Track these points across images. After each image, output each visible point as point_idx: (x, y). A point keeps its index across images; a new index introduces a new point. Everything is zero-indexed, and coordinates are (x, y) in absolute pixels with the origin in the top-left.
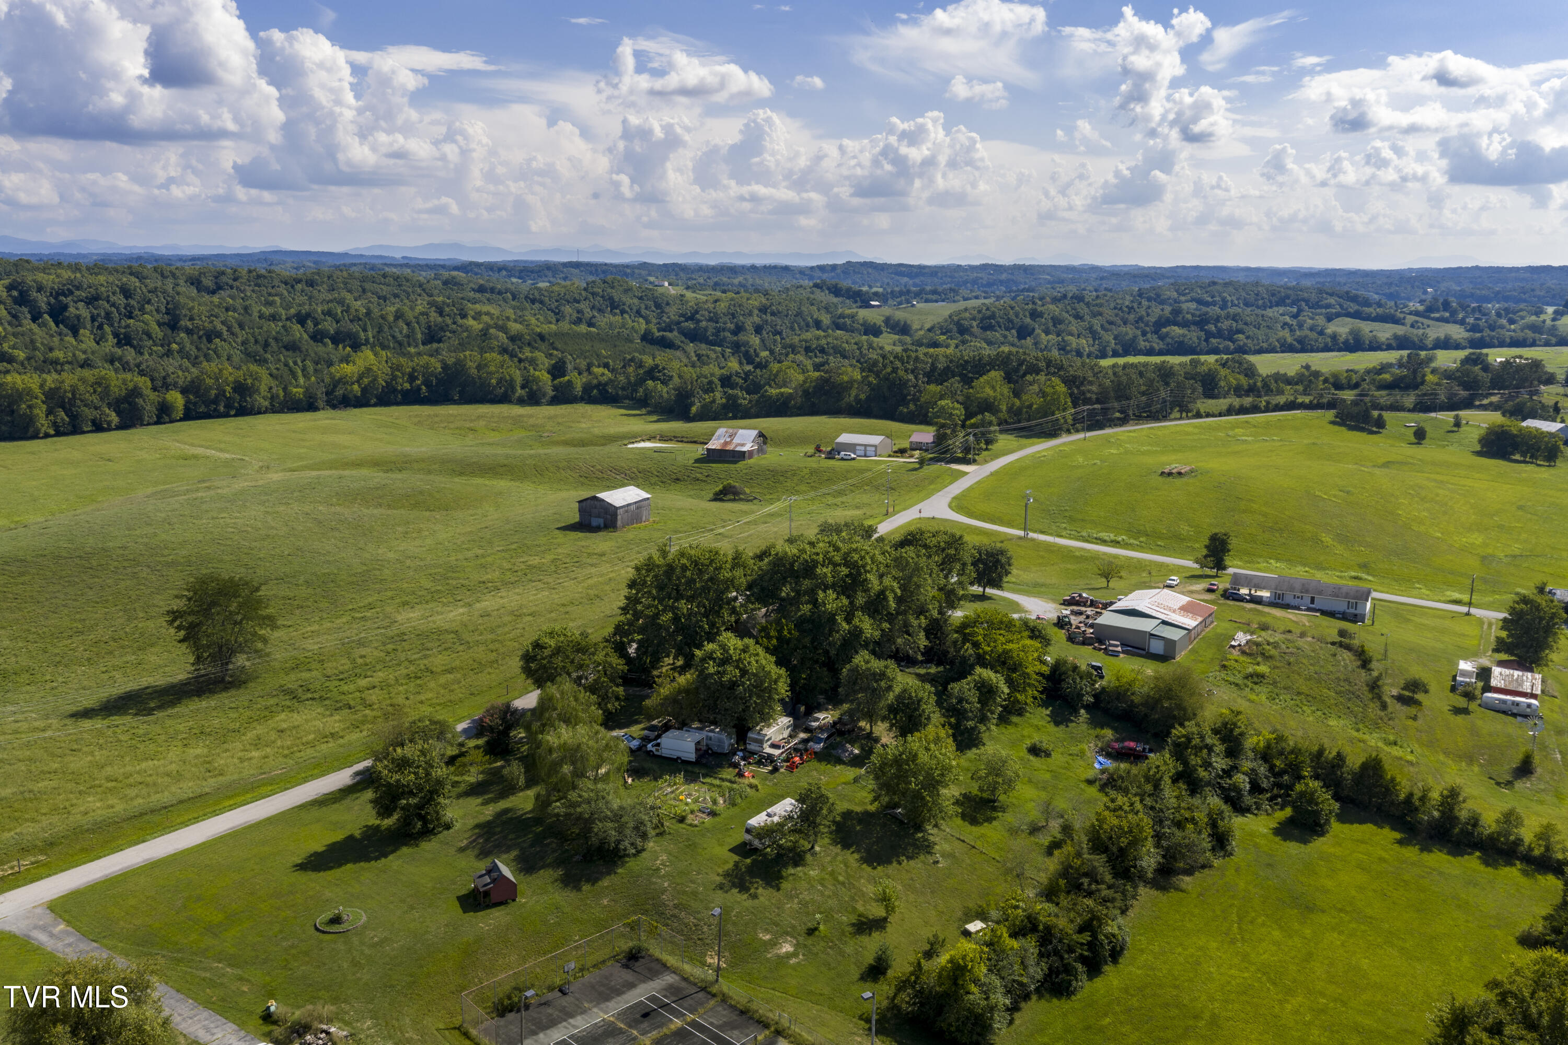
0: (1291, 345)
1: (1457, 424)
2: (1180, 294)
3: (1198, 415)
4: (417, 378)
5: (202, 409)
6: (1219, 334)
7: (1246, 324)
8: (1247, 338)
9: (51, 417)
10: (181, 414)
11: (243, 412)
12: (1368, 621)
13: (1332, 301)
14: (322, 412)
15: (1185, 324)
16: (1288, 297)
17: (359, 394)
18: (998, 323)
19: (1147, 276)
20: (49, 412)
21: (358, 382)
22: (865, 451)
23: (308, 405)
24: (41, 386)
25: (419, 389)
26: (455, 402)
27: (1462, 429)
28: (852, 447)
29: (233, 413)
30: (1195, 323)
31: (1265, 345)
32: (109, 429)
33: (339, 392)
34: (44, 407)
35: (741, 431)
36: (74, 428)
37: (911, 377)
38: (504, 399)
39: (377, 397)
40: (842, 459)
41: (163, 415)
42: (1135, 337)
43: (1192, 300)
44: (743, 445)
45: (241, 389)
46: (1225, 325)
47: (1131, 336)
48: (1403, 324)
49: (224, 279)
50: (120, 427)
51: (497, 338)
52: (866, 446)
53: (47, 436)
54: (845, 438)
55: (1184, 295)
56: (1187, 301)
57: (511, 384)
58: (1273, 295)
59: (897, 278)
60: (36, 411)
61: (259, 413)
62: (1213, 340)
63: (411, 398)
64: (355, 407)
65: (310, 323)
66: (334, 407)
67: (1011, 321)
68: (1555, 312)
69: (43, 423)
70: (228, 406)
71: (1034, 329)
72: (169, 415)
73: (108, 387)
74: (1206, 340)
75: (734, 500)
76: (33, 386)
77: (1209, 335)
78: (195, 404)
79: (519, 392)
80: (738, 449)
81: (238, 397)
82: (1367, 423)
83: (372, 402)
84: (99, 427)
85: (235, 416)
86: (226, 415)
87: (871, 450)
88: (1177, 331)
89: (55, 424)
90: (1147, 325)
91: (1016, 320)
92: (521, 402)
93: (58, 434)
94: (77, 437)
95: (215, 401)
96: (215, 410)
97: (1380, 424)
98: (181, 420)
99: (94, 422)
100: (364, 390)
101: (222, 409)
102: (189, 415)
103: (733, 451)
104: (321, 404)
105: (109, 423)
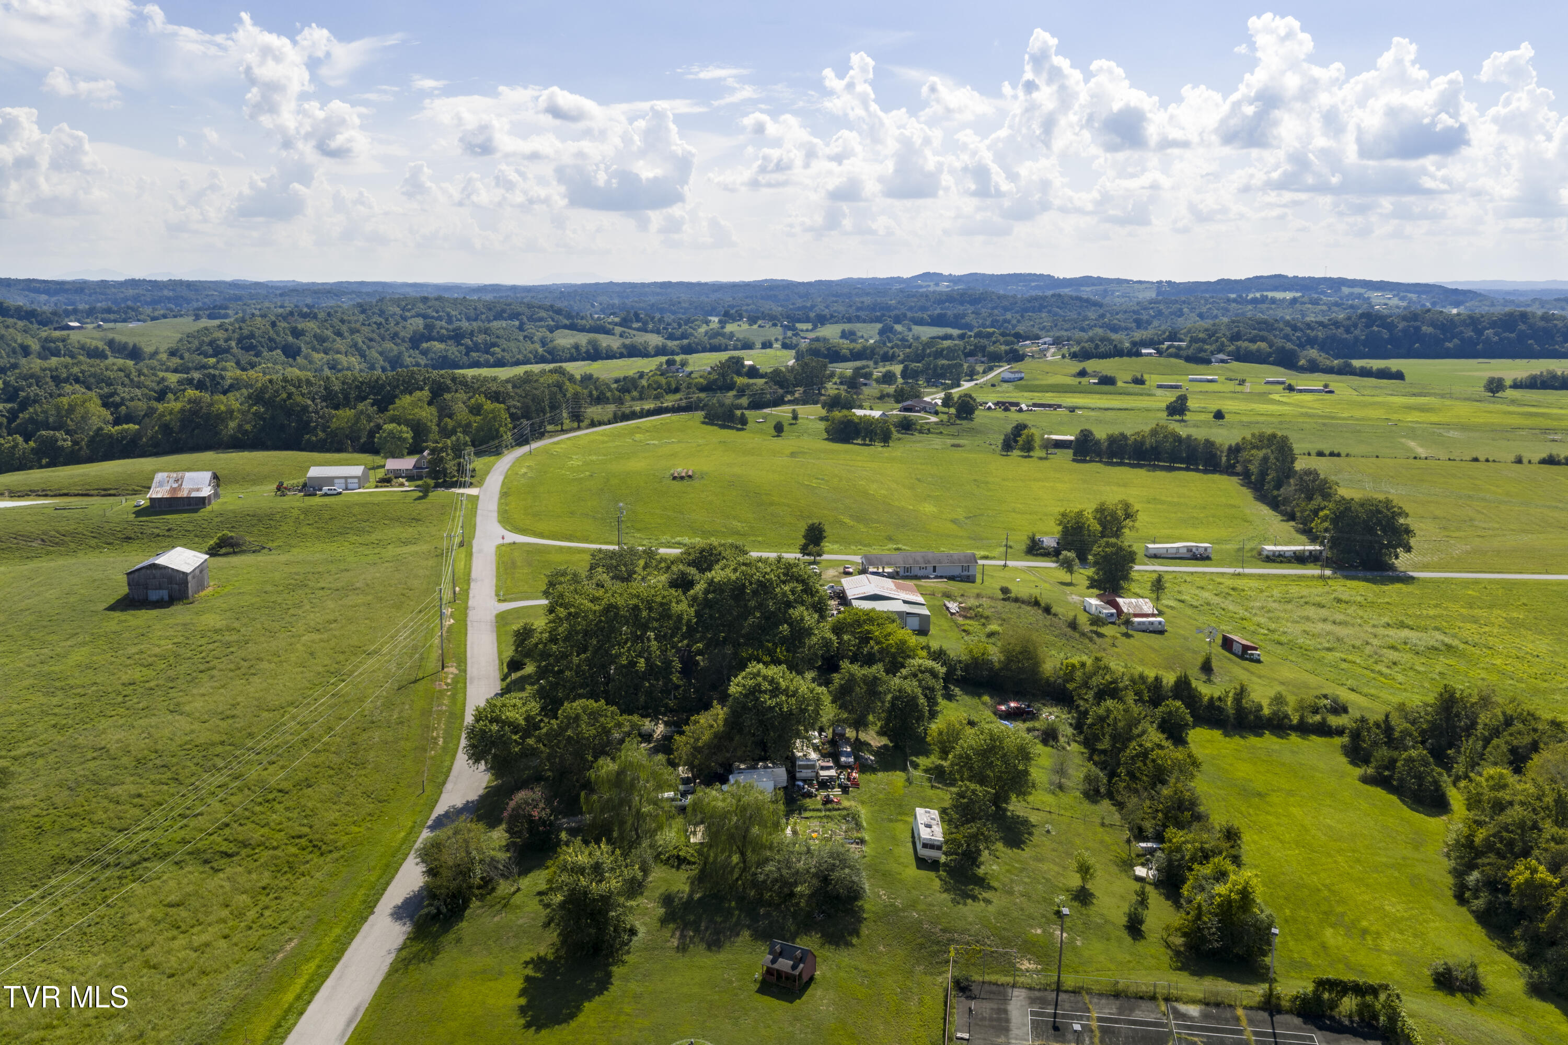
0: (543, 356)
1: (795, 417)
2: (403, 310)
3: (593, 424)
6: (476, 348)
7: (498, 337)
8: (503, 350)
12: (979, 580)
13: (543, 314)
15: (441, 339)
16: (504, 311)
18: (260, 342)
19: (329, 292)
22: (346, 483)
27: (800, 421)
28: (330, 480)
30: (450, 338)
31: (520, 357)
35: (188, 475)
37: (309, 402)
40: (326, 495)
42: (400, 353)
43: (418, 315)
44: (198, 490)
46: (480, 338)
47: (395, 353)
48: (613, 334)
52: (346, 478)
54: (315, 472)
55: (409, 310)
56: (413, 317)
58: (490, 309)
59: (32, 295)
62: (474, 354)
67: (271, 340)
68: (720, 322)
71: (300, 348)
74: (467, 354)
75: (235, 553)
77: (469, 350)
80: (194, 494)
82: (733, 422)
87: (353, 483)
88: (438, 346)
90: (403, 341)
91: (278, 339)
97: (744, 421)
103: (189, 498)
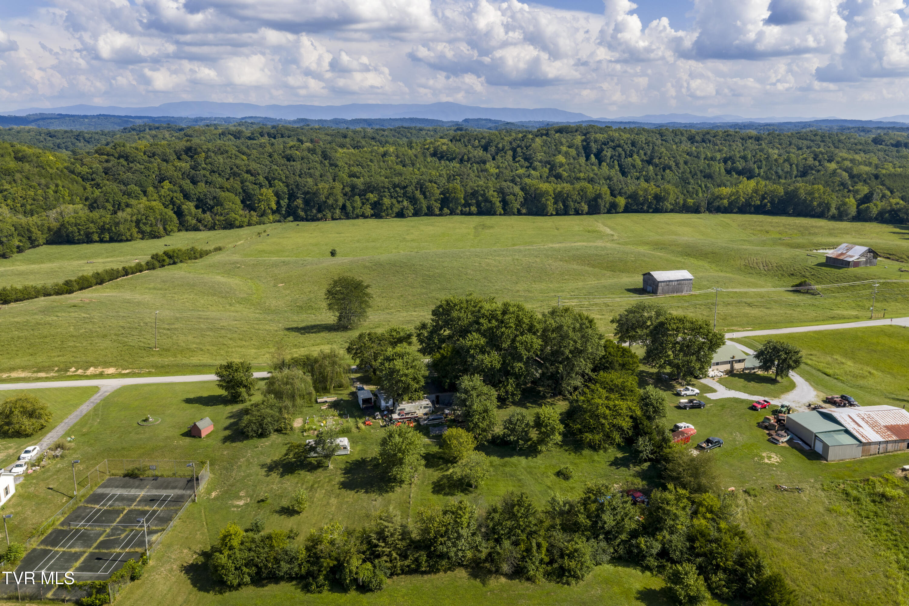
4: (766, 198)
5: (635, 207)
9: (555, 206)
10: (621, 210)
11: (657, 211)
14: (703, 214)
17: (727, 205)
20: (555, 203)
21: (728, 198)
23: (696, 210)
24: (555, 190)
25: (766, 205)
26: (790, 215)
29: (651, 211)
32: (582, 214)
33: (716, 204)
34: (553, 201)
36: (565, 212)
38: (821, 215)
39: (739, 208)
41: (612, 209)
45: (658, 198)
49: (708, 136)
50: (588, 213)
51: (840, 176)
53: (552, 215)
57: (828, 207)
60: (549, 202)
61: (666, 212)
63: (760, 210)
64: (723, 213)
65: (729, 163)
66: (710, 212)
69: (551, 208)
70: (649, 207)
72: (616, 210)
73: (586, 192)
76: (550, 190)
78: (631, 204)
79: (833, 211)
81: (655, 202)
83: (735, 211)
84: (577, 213)
85: (653, 212)
86: (647, 212)
89: (556, 209)
92: (834, 218)
93: (557, 214)
94: (566, 217)
95: (642, 204)
96: (642, 208)
98: (622, 212)
99: (575, 209)
100: (730, 203)
101: (645, 208)
102: (627, 210)
103: (843, 260)
104: (703, 209)
105: (582, 211)
